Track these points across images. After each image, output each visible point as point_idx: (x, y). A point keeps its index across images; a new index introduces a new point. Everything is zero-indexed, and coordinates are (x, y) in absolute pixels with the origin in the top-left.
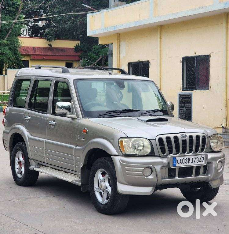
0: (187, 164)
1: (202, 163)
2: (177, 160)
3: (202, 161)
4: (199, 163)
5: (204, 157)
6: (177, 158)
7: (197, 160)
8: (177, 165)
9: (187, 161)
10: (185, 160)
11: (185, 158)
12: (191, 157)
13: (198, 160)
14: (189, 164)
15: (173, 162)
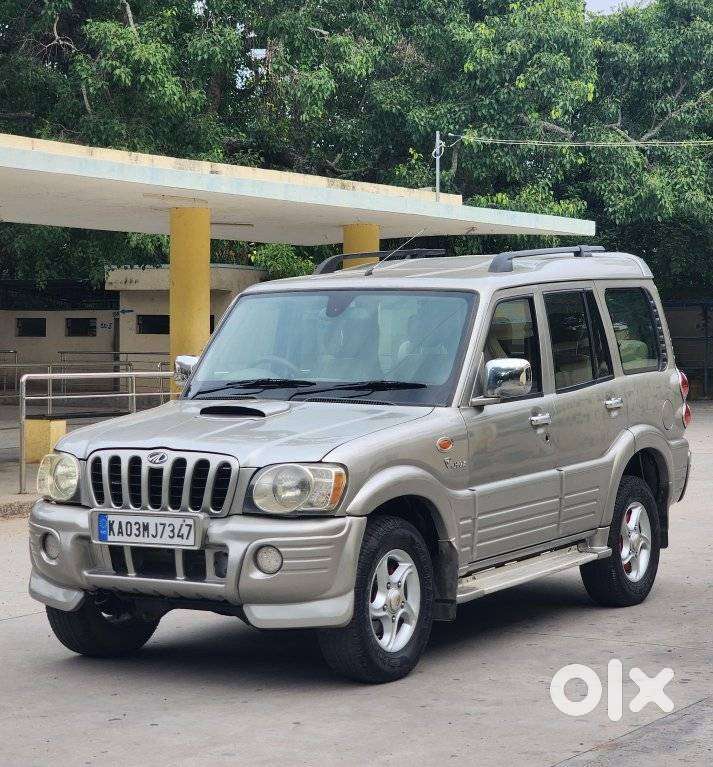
0: (140, 539)
1: (184, 542)
2: (111, 525)
3: (185, 537)
4: (177, 540)
5: (190, 526)
6: (110, 518)
7: (168, 529)
8: (110, 538)
9: (138, 529)
10: (135, 527)
11: (133, 520)
12: (152, 522)
13: (172, 531)
14: (146, 540)
15: (100, 529)
